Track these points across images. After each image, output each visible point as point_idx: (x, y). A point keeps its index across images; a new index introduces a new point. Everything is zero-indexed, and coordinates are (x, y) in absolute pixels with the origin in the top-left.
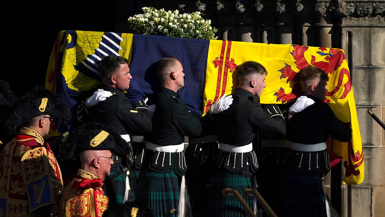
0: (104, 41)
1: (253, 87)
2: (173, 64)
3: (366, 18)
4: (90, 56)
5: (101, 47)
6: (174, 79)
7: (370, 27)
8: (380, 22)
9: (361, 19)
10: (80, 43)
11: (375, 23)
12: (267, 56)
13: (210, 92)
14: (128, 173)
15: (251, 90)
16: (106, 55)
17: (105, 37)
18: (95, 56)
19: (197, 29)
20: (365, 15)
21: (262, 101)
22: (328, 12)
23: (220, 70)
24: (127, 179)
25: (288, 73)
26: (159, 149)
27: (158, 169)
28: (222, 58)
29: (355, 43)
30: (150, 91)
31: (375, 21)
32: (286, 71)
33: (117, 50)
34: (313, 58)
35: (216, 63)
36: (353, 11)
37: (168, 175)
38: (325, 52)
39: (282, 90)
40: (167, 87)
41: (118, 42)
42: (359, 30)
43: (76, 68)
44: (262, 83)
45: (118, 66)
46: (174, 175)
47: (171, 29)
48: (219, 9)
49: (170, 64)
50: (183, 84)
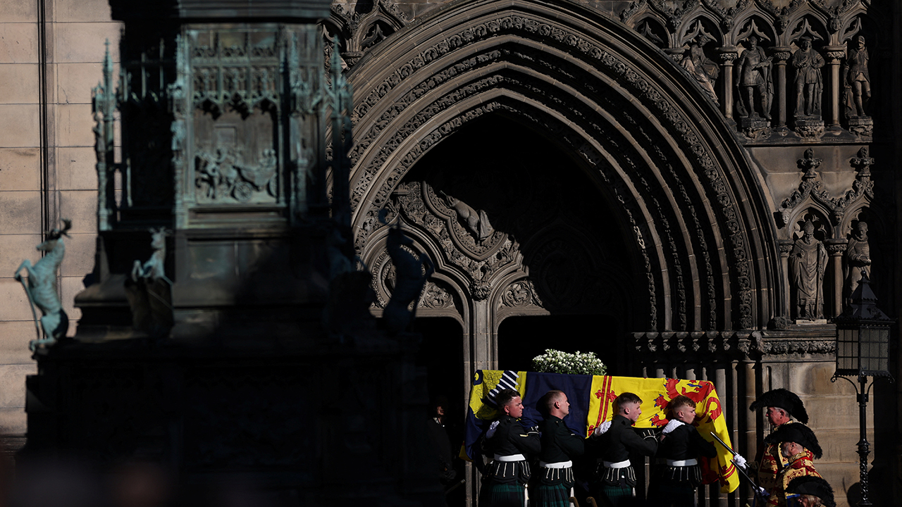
0: (504, 378)
1: (627, 414)
2: (557, 395)
3: (784, 354)
4: (492, 391)
5: (501, 383)
6: (558, 408)
7: (788, 362)
8: (797, 358)
9: (779, 356)
10: (485, 381)
11: (792, 359)
12: (644, 388)
13: (592, 419)
14: (526, 486)
15: (626, 416)
16: (504, 388)
17: (504, 374)
18: (495, 390)
19: (583, 366)
20: (783, 352)
21: (638, 425)
22: (750, 350)
23: (602, 400)
24: (526, 491)
25: (661, 402)
26: (549, 466)
27: (548, 482)
28: (603, 390)
29: (774, 376)
30: (541, 419)
31: (792, 357)
32: (659, 401)
33: (514, 385)
34: (684, 389)
35: (598, 395)
36: (770, 349)
37: (557, 487)
38: (694, 384)
39: (657, 416)
40: (553, 414)
41: (515, 378)
42: (778, 365)
43: (482, 400)
44: (636, 410)
45: (511, 398)
46: (563, 487)
47: (560, 367)
48: (665, 350)
49: (555, 395)
50: (568, 413)
